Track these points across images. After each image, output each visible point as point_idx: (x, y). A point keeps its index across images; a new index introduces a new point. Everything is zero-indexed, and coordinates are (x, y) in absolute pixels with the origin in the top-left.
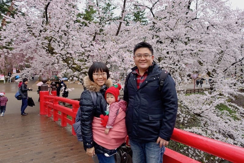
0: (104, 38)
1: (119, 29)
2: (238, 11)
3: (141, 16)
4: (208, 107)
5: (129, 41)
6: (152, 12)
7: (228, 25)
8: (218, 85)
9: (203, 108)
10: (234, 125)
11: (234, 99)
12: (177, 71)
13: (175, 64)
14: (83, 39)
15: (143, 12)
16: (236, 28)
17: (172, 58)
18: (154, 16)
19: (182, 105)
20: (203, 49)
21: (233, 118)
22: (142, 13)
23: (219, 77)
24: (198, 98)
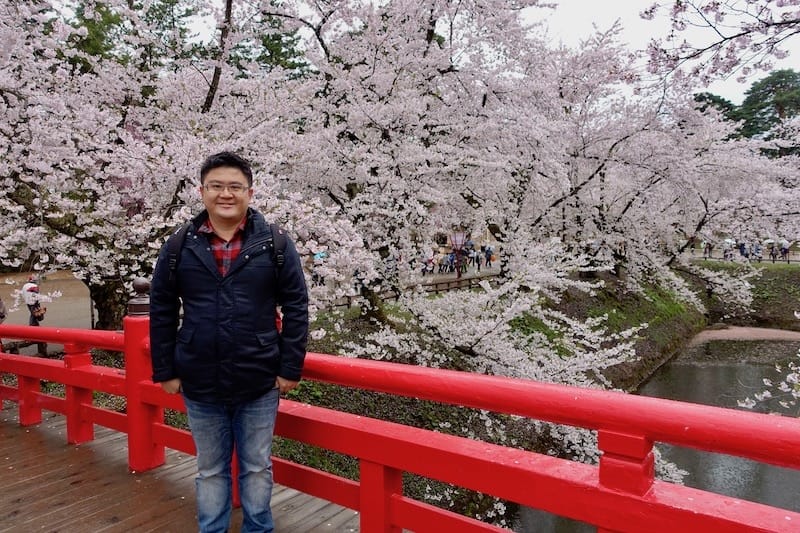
0: (160, 119)
1: (213, 88)
2: (563, 54)
3: (286, 45)
4: (492, 323)
5: (251, 133)
6: (321, 40)
7: (535, 94)
8: (517, 262)
9: (478, 328)
10: (559, 368)
11: (558, 301)
12: (402, 225)
13: (397, 206)
14: (85, 122)
15: (291, 36)
16: (554, 103)
17: (388, 187)
18: (327, 54)
19: (423, 326)
20: (471, 161)
21: (556, 351)
22: (289, 38)
23: (520, 240)
24: (465, 301)
